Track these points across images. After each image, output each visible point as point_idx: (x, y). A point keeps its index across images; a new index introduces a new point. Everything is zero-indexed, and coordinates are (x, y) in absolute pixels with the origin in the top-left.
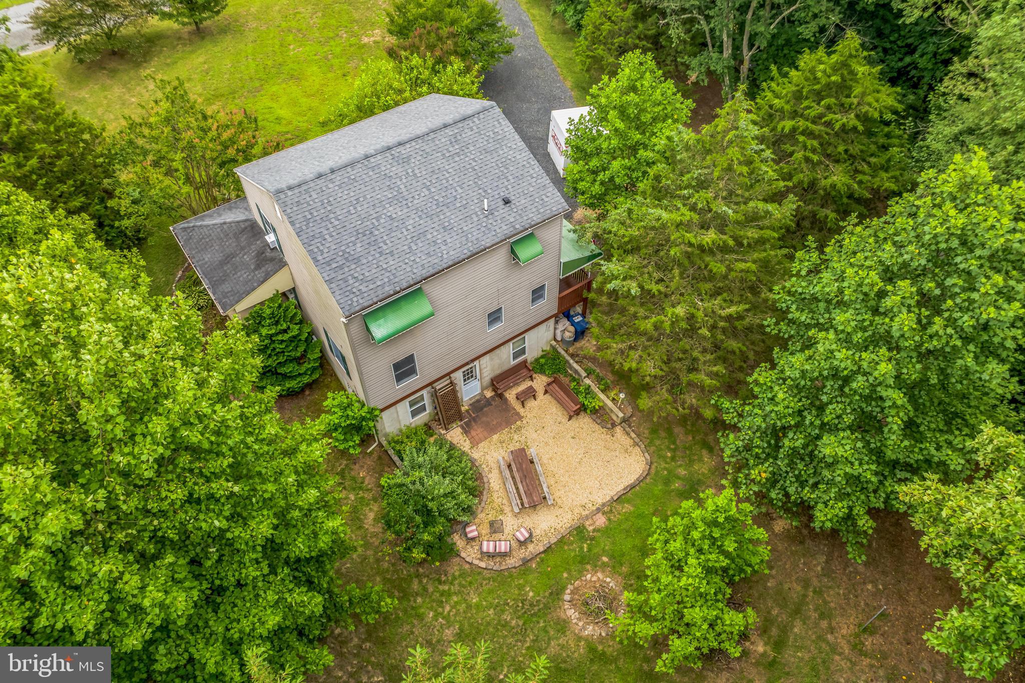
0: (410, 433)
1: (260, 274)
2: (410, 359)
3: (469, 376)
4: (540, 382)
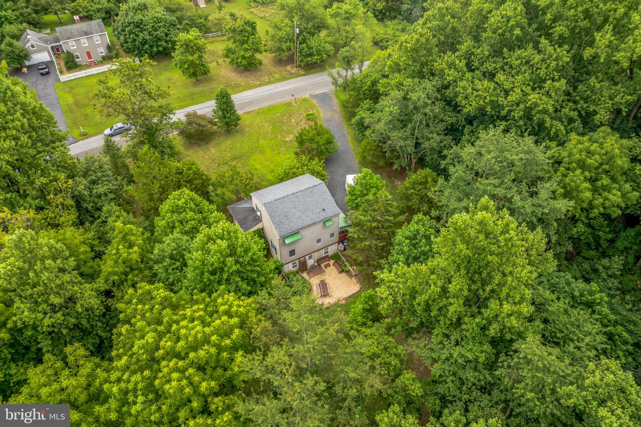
0: (292, 273)
1: (254, 223)
2: (294, 251)
3: (310, 258)
4: (332, 262)
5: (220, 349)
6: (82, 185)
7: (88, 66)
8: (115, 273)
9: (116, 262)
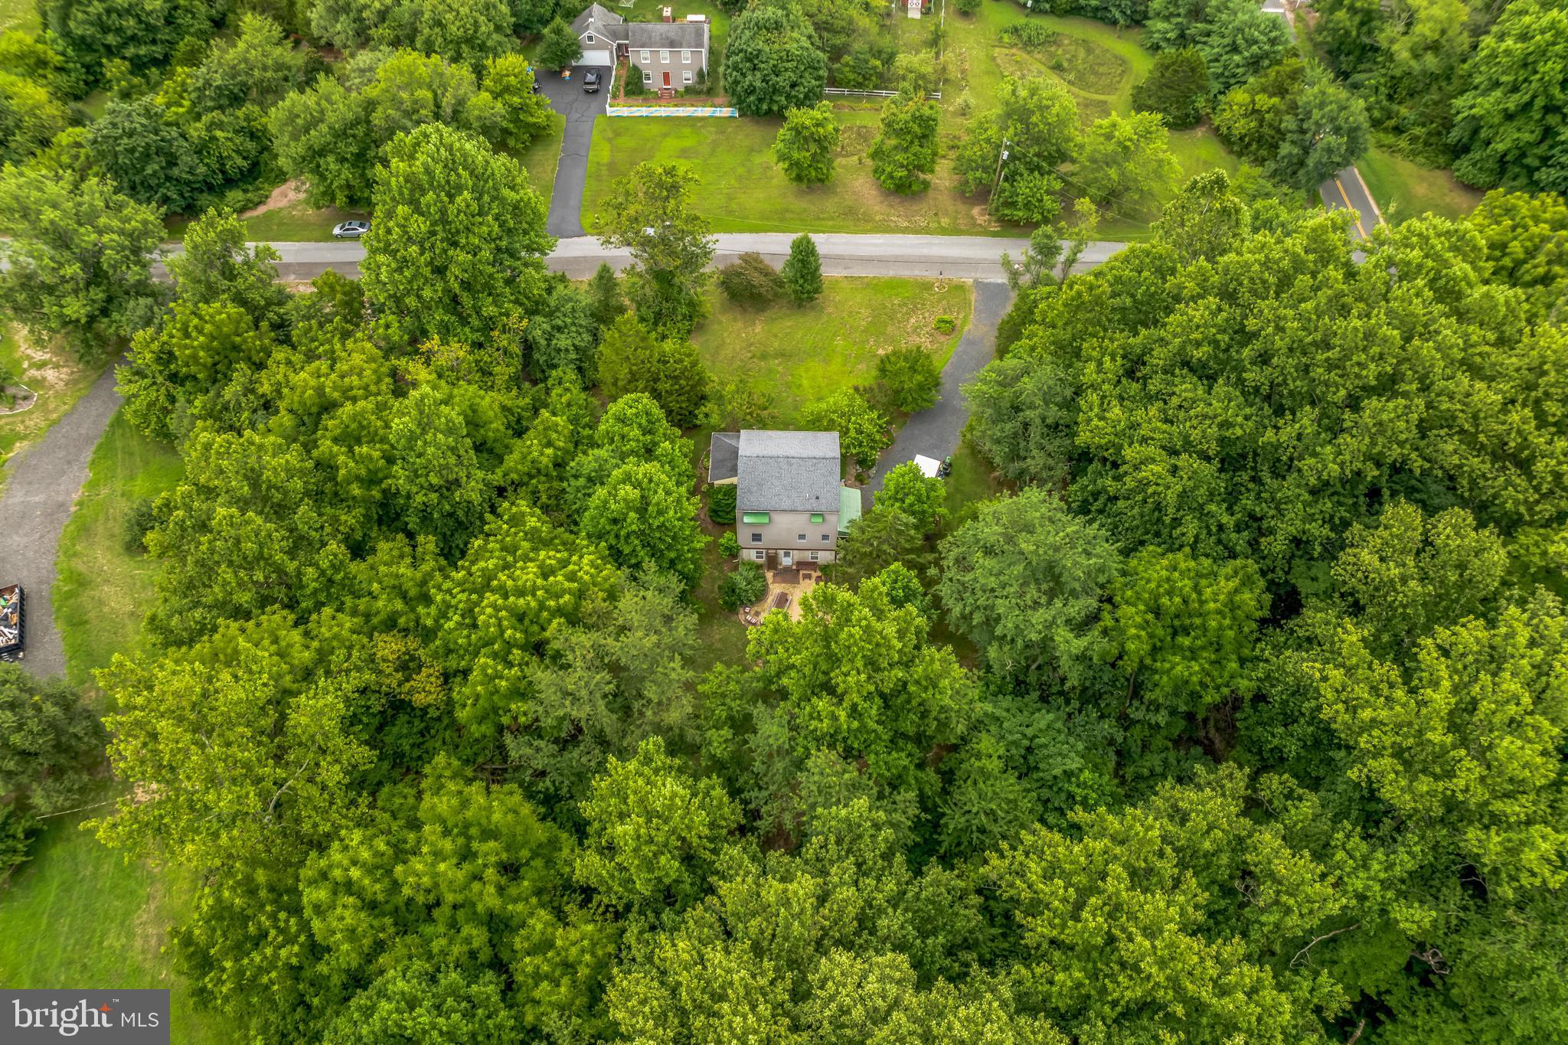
0: (751, 563)
1: (727, 472)
2: (760, 535)
3: (787, 555)
4: (816, 574)
5: (542, 606)
6: (539, 328)
7: (658, 98)
8: (517, 471)
9: (524, 457)
